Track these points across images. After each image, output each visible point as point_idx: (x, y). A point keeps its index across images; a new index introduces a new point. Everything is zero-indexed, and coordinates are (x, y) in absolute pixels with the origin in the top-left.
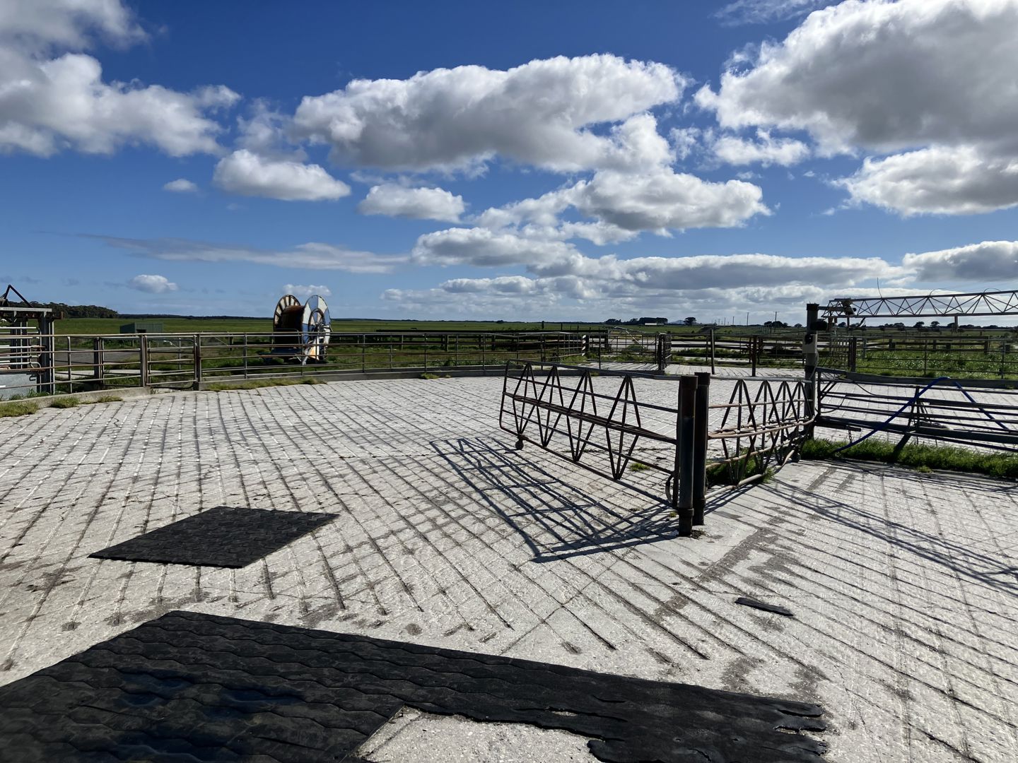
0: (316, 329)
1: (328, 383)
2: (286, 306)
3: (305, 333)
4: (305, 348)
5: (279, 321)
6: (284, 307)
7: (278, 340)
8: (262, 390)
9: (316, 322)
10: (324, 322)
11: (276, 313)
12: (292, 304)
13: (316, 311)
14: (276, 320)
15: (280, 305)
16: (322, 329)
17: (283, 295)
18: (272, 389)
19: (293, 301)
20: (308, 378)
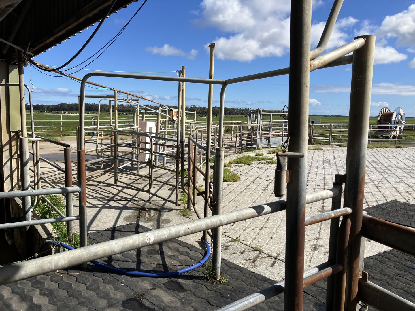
0: (398, 123)
1: (409, 148)
2: (384, 112)
3: (393, 125)
4: (392, 131)
5: (380, 119)
6: (383, 113)
7: (380, 127)
8: (378, 149)
9: (398, 120)
10: (402, 120)
11: (379, 115)
12: (387, 111)
13: (398, 114)
14: (379, 119)
15: (381, 112)
16: (401, 123)
17: (383, 107)
18: (382, 149)
19: (387, 110)
20: (399, 145)
